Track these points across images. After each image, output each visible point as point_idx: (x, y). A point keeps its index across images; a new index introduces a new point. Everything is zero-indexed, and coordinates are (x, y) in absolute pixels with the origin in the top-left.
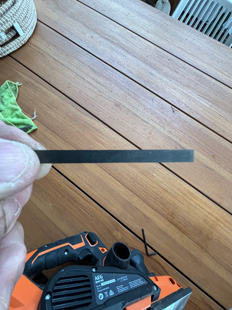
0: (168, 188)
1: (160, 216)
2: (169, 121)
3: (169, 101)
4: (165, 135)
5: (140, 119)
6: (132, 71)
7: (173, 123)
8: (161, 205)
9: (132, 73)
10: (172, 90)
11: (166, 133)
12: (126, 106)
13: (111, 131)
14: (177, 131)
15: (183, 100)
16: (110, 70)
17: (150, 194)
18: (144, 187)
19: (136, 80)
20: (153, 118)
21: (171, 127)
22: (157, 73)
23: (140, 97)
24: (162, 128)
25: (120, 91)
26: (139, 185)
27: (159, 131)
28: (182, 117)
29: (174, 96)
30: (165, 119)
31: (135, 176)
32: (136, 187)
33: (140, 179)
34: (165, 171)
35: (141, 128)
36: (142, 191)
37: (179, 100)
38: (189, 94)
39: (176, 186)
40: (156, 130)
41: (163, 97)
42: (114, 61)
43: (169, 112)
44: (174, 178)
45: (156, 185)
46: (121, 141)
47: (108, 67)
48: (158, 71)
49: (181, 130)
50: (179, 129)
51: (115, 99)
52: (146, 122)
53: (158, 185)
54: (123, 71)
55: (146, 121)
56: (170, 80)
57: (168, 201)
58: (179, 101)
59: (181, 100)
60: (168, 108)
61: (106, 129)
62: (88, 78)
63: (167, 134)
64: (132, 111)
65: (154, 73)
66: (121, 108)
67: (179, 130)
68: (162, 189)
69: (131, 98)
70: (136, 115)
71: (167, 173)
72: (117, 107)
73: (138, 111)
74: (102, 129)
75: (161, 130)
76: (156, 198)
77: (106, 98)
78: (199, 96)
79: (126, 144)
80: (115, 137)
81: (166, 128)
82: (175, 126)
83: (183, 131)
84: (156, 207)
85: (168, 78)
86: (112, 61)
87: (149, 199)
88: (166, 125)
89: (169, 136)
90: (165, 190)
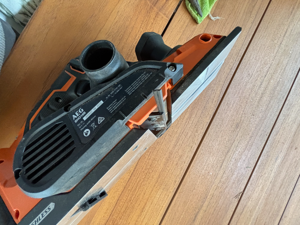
0: (146, 211)
1: (109, 212)
2: (225, 192)
3: (247, 187)
4: (208, 192)
5: (224, 158)
6: (279, 134)
7: (224, 197)
8: (123, 209)
9: (277, 135)
10: (261, 187)
11: (211, 192)
12: (238, 137)
13: (206, 125)
14: (214, 205)
15: (250, 202)
16: (278, 107)
17: (136, 193)
18: (143, 183)
19: (269, 141)
20: (227, 173)
21: (219, 197)
22: (278, 165)
23: (249, 151)
24: (216, 186)
25: (254, 126)
26: (144, 177)
27: (212, 184)
28: (231, 206)
29: (254, 190)
30: (227, 187)
31: (155, 169)
32: (141, 173)
33: (151, 176)
34: (166, 203)
35: (214, 161)
36: (137, 181)
37: (251, 198)
38: (257, 207)
39: (150, 220)
40: (213, 180)
41: (251, 179)
42: (288, 109)
43: (235, 190)
44: (159, 215)
45: (147, 197)
46: (195, 141)
47: (281, 104)
48: (280, 165)
49: (217, 209)
50: (218, 206)
51: (245, 122)
52: (221, 167)
53: (147, 200)
54: (278, 124)
55: (223, 166)
56: (271, 182)
57: (130, 216)
58: (249, 198)
59: (251, 200)
60: (240, 187)
61: (208, 118)
62: (267, 81)
63: (210, 194)
64: (233, 146)
65: (278, 161)
66: (235, 131)
67: (216, 206)
68: (144, 204)
69: (247, 140)
70: (228, 152)
71: (164, 206)
72: (235, 126)
73: (233, 153)
74: (207, 113)
75: (213, 185)
76: (131, 201)
77: (245, 110)
78: (257, 218)
79: (192, 148)
80: (199, 132)
81: (217, 190)
82: (221, 201)
83: (216, 211)
84: (121, 203)
85: (274, 178)
86: (288, 107)
87: (129, 192)
88: (220, 190)
89: (208, 197)
90: (144, 208)
